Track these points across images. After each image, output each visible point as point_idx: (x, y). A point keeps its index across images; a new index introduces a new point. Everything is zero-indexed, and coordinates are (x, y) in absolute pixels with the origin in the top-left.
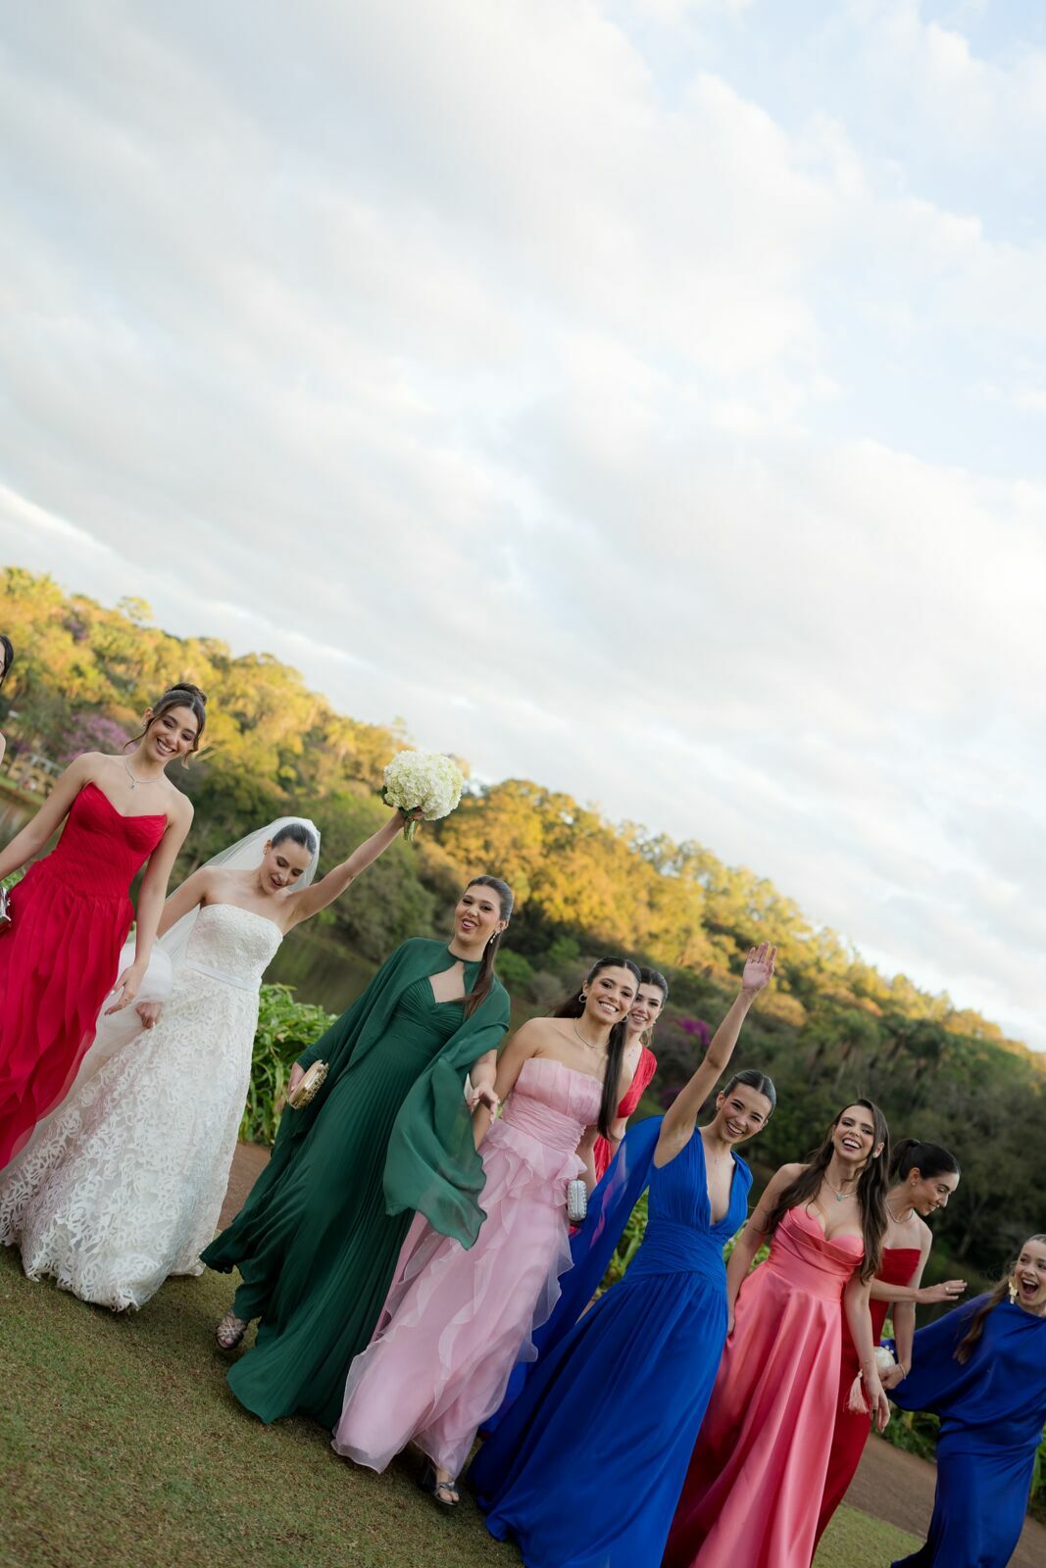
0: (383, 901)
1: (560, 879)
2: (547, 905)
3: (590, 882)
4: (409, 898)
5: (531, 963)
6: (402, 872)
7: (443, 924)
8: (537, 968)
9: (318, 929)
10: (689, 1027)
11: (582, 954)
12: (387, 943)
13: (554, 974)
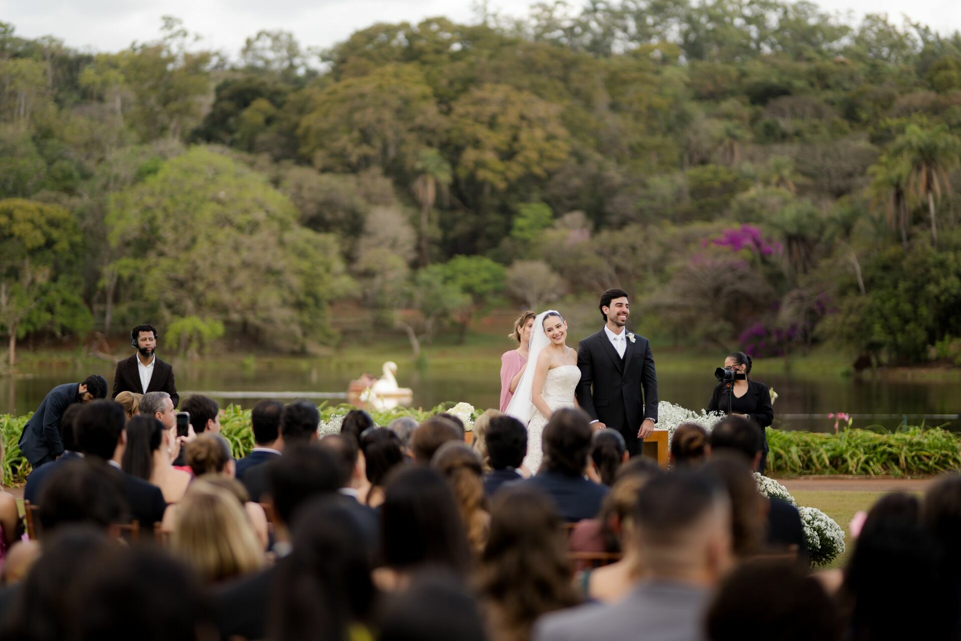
0: (272, 273)
1: (482, 132)
2: (482, 174)
3: (523, 117)
4: (302, 254)
5: (497, 259)
6: (275, 226)
7: (361, 266)
8: (508, 263)
9: (207, 350)
10: (734, 241)
11: (556, 215)
12: (302, 324)
13: (533, 258)
